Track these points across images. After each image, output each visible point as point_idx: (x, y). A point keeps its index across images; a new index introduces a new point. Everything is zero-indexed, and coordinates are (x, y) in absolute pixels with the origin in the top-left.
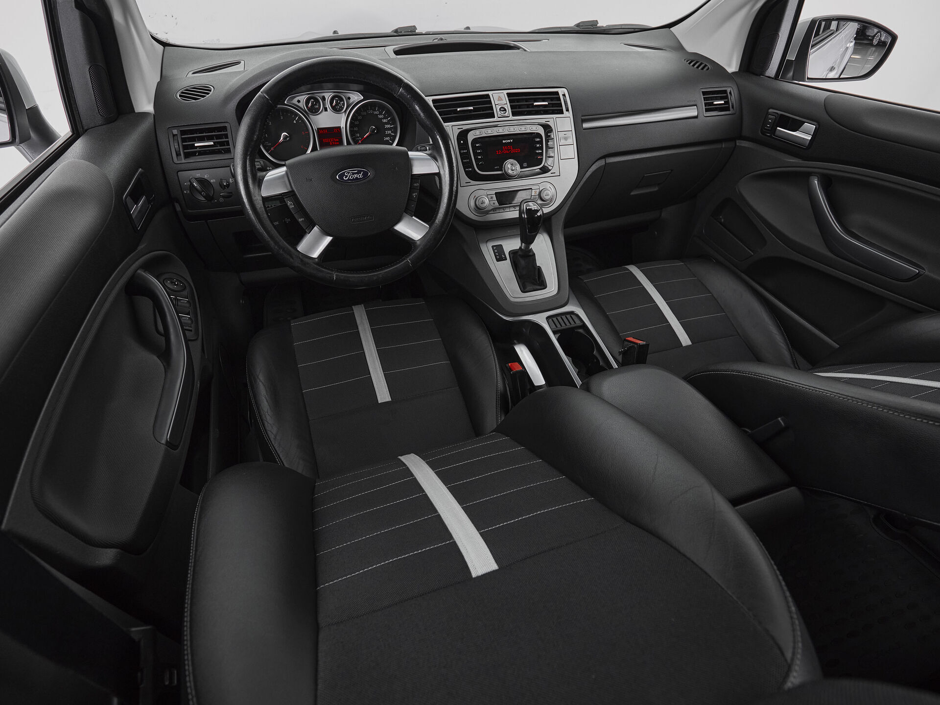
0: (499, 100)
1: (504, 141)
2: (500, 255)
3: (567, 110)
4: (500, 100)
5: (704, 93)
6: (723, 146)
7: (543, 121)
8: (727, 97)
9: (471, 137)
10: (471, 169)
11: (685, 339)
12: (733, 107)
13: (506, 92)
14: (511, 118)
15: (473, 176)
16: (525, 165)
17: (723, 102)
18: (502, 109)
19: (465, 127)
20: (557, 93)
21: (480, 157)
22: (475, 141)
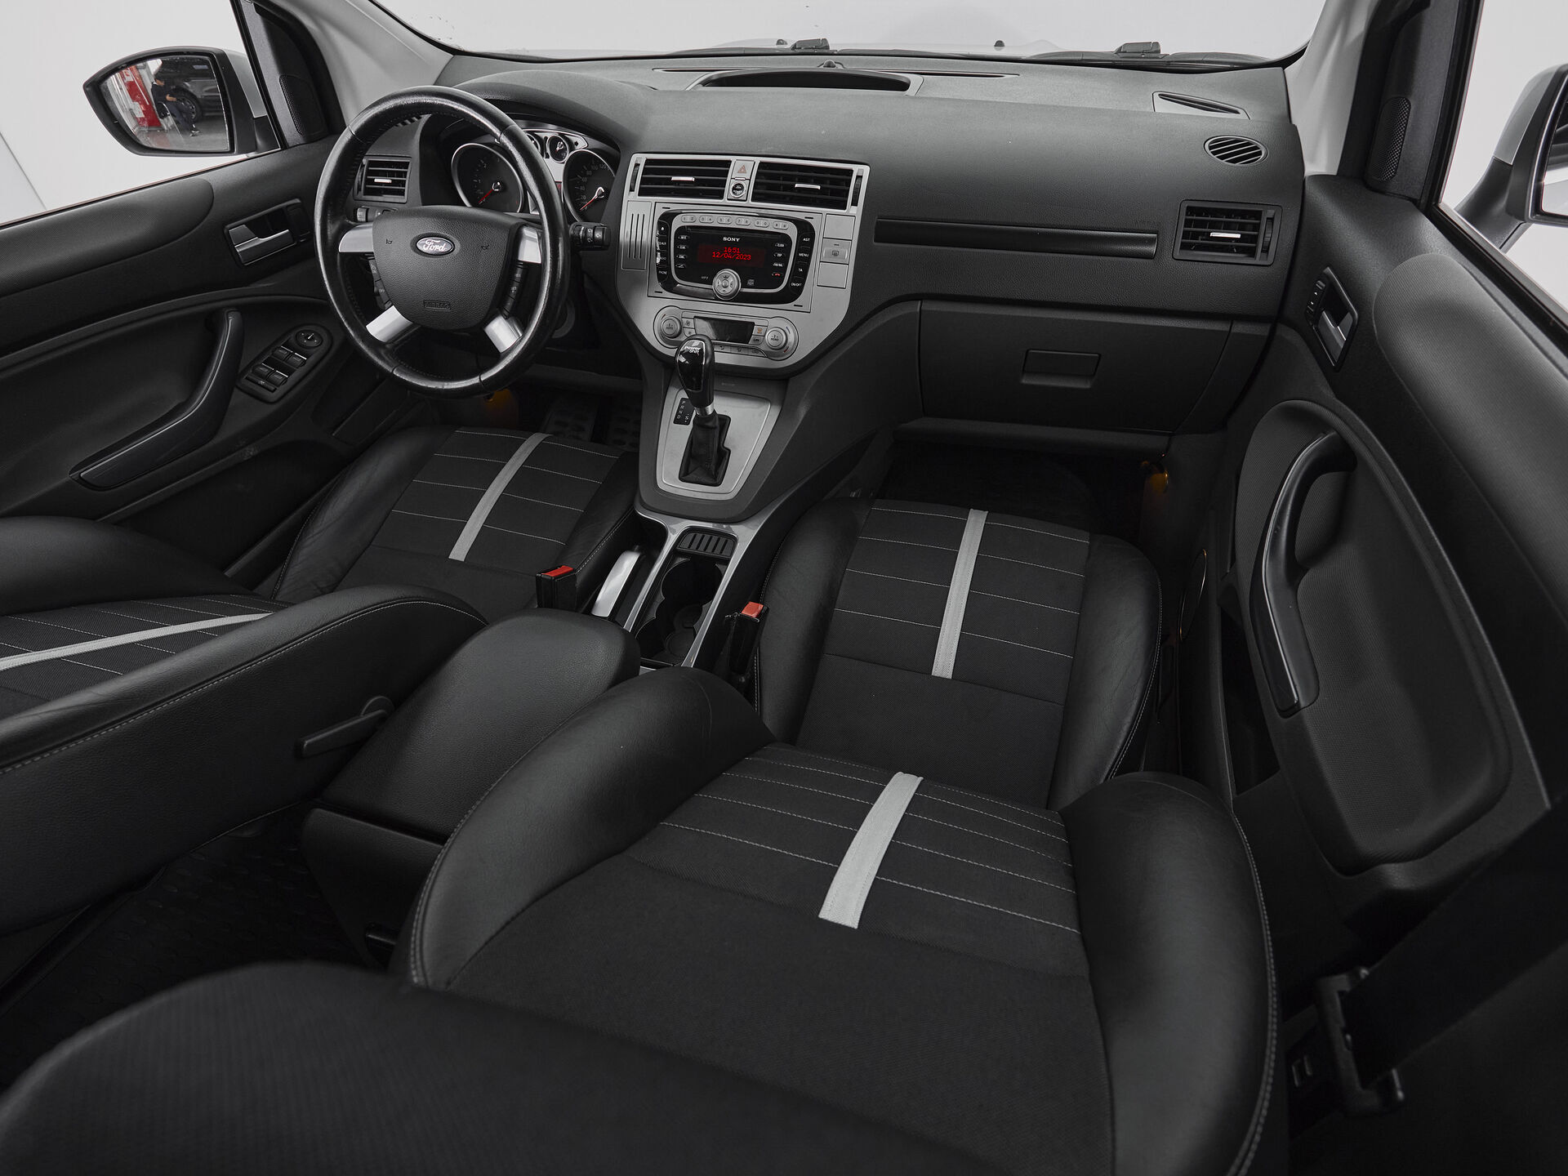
0: (740, 172)
1: (725, 239)
2: (683, 416)
3: (855, 203)
4: (743, 171)
5: (1190, 210)
6: (1234, 330)
7: (801, 216)
8: (1256, 227)
9: (677, 223)
10: (665, 273)
11: (944, 663)
12: (1266, 250)
13: (758, 160)
14: (750, 203)
15: (669, 285)
16: (751, 282)
17: (1238, 236)
18: (738, 187)
19: (673, 207)
20: (850, 172)
21: (682, 257)
22: (681, 231)
